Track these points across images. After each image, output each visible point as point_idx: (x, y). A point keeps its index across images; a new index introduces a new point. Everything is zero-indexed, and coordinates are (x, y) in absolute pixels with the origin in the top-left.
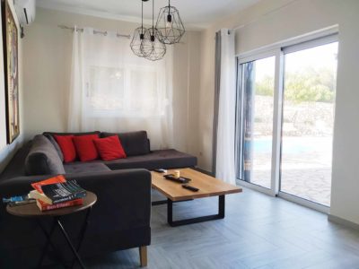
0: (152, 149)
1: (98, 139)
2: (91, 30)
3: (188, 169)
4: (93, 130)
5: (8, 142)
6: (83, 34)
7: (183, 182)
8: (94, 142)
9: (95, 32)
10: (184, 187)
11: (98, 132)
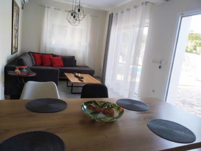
0: (77, 64)
1: (52, 57)
2: (53, 8)
3: (88, 75)
4: (51, 53)
5: (12, 54)
6: (49, 9)
7: (80, 78)
8: (50, 59)
9: (55, 9)
10: (79, 80)
11: (52, 54)
